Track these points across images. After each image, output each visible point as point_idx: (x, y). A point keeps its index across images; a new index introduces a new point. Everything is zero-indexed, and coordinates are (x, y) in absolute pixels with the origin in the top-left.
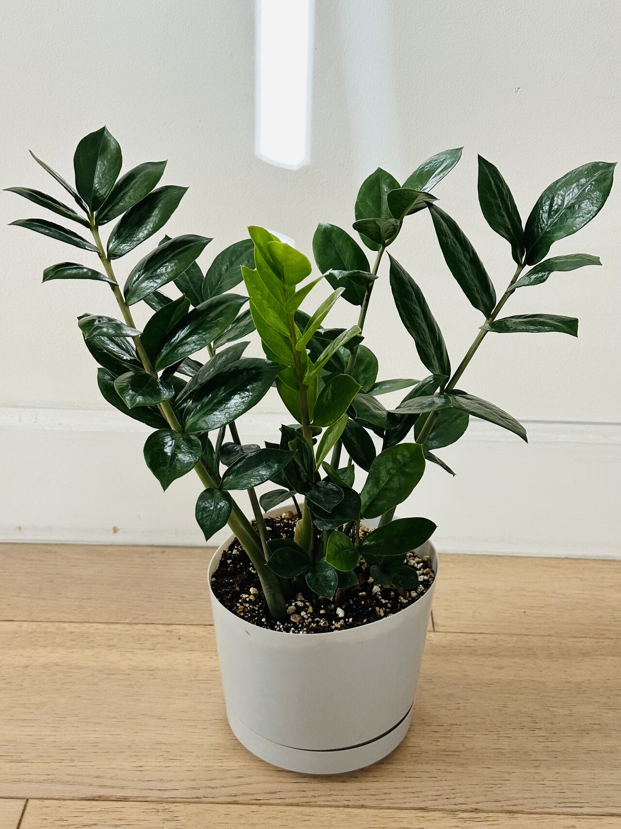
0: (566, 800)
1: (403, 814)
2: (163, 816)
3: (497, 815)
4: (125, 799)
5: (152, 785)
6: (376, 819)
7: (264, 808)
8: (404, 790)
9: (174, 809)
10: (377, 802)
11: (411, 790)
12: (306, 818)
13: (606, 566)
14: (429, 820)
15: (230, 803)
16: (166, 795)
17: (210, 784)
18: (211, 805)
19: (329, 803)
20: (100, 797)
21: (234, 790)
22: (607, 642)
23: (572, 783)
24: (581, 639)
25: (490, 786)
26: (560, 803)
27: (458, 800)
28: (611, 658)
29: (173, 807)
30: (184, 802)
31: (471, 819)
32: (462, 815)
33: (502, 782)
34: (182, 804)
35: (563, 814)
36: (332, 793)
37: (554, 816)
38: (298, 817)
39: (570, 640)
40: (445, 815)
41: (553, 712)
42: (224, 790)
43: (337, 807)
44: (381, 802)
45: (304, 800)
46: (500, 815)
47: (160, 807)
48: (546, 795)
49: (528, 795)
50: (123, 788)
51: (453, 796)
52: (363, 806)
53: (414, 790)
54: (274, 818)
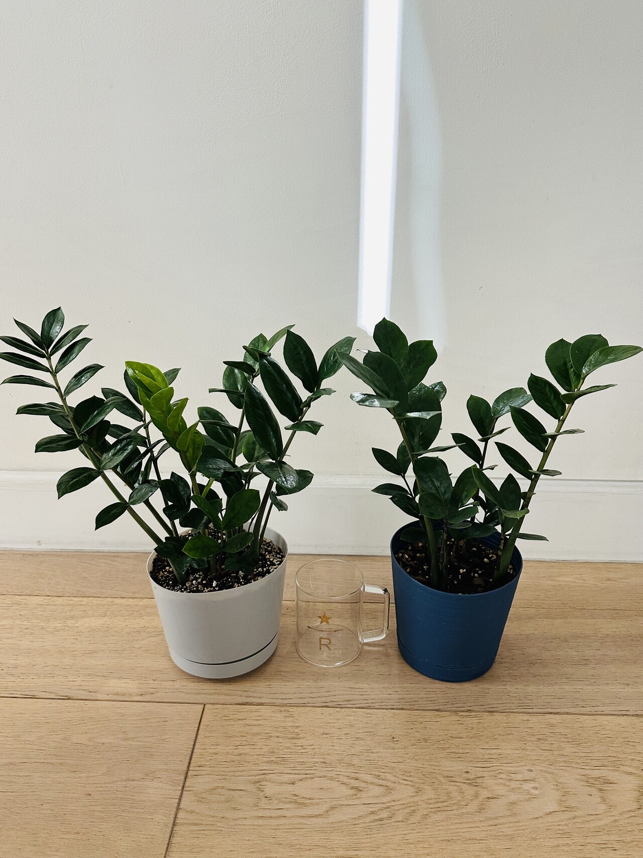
0: (523, 705)
1: (427, 713)
2: (284, 714)
3: (482, 713)
4: (262, 704)
5: (277, 696)
6: (410, 716)
7: (343, 709)
8: (427, 699)
9: (292, 710)
10: (410, 706)
11: (430, 699)
12: (369, 715)
13: (540, 565)
14: (442, 717)
15: (323, 707)
16: (285, 702)
17: (311, 695)
18: (312, 708)
19: (382, 707)
20: (247, 703)
21: (324, 700)
22: (543, 610)
23: (526, 694)
24: (528, 609)
25: (477, 696)
26: (519, 706)
27: (458, 705)
28: (546, 620)
29: (290, 709)
30: (296, 706)
31: (467, 716)
32: (461, 714)
33: (484, 694)
34: (295, 708)
35: (522, 713)
36: (384, 701)
37: (516, 714)
38: (364, 715)
39: (521, 609)
40: (451, 714)
41: (512, 652)
42: (319, 699)
43: (387, 709)
44: (412, 706)
45: (367, 705)
46: (484, 713)
47: (283, 709)
48: (511, 702)
49: (500, 702)
50: (260, 698)
51: (455, 703)
52: (402, 709)
53: (432, 699)
54: (350, 716)
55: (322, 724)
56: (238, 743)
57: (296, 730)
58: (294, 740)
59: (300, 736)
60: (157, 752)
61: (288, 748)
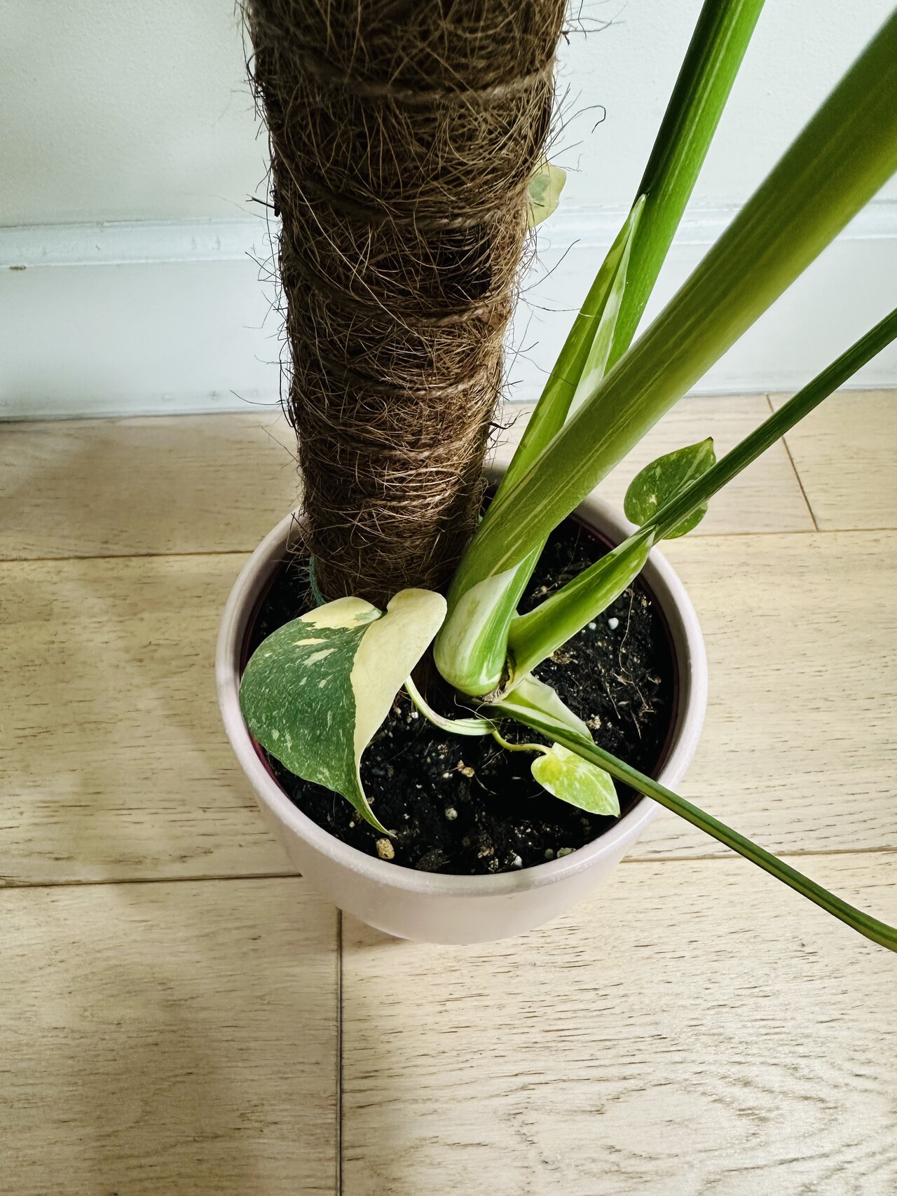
55: (629, 917)
56: (444, 993)
57: (573, 941)
58: (574, 971)
59: (585, 957)
60: (256, 1039)
61: (566, 998)
